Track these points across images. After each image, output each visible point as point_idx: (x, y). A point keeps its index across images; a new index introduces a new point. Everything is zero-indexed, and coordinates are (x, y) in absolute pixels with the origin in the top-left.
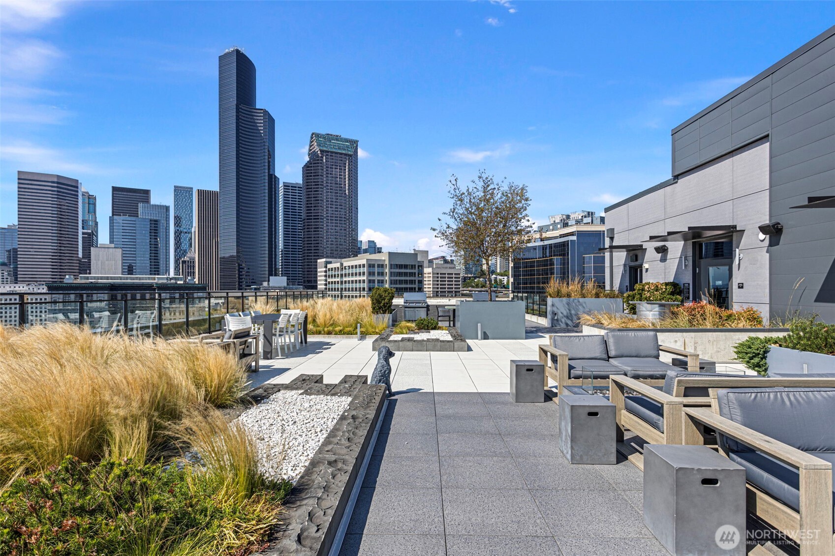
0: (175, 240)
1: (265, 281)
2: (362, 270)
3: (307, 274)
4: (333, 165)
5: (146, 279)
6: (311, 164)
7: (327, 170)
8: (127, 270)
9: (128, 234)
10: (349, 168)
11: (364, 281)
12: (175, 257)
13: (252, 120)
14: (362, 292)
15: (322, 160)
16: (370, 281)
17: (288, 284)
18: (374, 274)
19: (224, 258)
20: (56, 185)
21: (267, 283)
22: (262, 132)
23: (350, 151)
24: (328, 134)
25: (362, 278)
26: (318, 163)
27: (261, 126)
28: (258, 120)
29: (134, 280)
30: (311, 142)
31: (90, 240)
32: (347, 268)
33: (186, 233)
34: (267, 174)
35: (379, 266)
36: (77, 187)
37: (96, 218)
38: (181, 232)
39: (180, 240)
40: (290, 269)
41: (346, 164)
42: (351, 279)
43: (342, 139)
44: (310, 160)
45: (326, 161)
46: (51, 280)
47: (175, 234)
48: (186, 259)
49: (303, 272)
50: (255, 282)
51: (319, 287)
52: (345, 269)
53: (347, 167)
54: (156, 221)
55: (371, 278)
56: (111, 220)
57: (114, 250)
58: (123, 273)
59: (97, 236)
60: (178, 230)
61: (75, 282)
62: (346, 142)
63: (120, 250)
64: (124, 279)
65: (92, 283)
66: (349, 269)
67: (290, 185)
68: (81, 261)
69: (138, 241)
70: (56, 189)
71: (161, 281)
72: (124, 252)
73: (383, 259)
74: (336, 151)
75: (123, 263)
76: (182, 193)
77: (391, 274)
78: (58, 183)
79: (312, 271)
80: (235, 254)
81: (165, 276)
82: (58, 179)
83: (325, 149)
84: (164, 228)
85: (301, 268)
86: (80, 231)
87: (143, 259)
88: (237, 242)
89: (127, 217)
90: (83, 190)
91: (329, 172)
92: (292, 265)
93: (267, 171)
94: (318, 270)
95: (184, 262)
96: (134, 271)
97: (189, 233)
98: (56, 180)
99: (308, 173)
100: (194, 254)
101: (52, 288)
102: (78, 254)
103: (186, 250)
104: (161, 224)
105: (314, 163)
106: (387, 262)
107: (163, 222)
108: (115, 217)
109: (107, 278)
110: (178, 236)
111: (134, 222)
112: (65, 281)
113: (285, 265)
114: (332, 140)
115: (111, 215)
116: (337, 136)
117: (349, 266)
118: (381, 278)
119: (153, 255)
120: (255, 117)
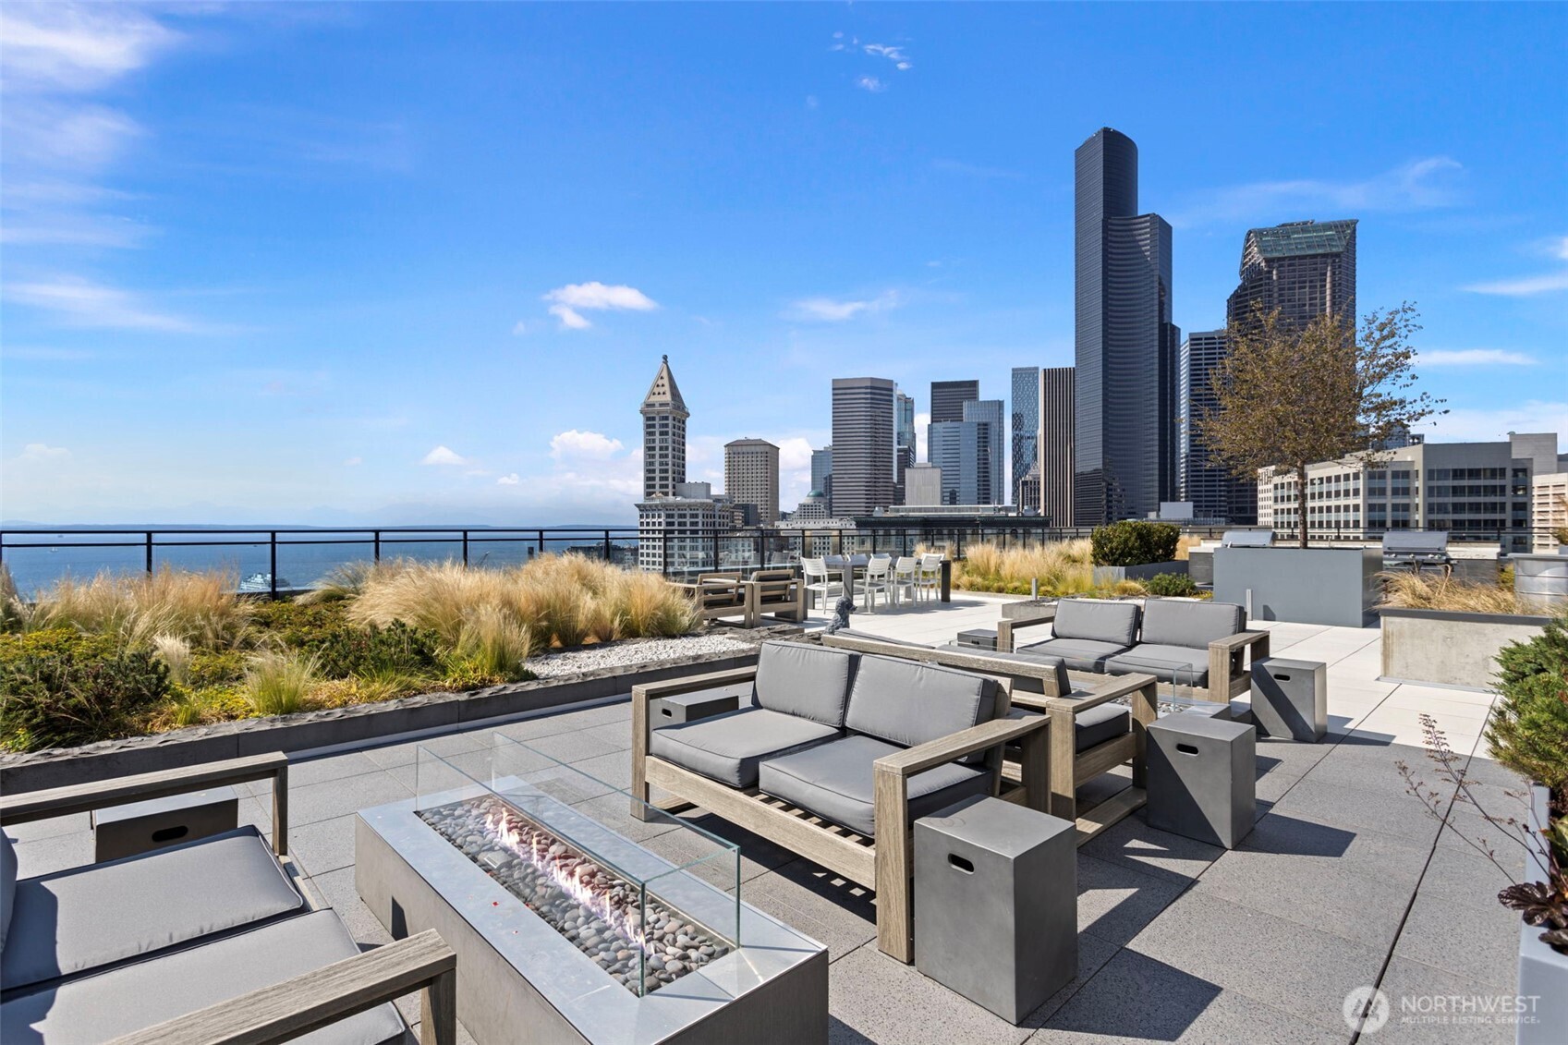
0: (1013, 450)
1: (1153, 510)
2: (1351, 485)
3: (1237, 497)
4: (1294, 283)
5: (967, 510)
6: (1246, 289)
7: (1281, 295)
8: (948, 498)
9: (949, 447)
10: (1333, 281)
11: (1356, 508)
12: (1013, 477)
13: (1131, 239)
14: (1342, 530)
15: (1270, 278)
16: (1371, 508)
17: (1195, 516)
18: (1382, 492)
19: (1082, 474)
20: (869, 391)
21: (1155, 513)
22: (1148, 253)
23: (1336, 246)
24: (1283, 225)
25: (1351, 501)
26: (1261, 285)
27: (1145, 245)
28: (1140, 235)
29: (951, 511)
30: (1247, 249)
31: (907, 458)
32: (1317, 482)
33: (1029, 438)
34: (1156, 325)
35: (1395, 475)
36: (892, 390)
37: (913, 428)
38: (1022, 437)
39: (1020, 450)
40: (1203, 489)
41: (1325, 274)
42: (1325, 503)
43: (1317, 226)
44: (1244, 283)
45: (1279, 278)
46: (864, 513)
47: (1013, 441)
48: (1028, 478)
49: (1228, 492)
50: (1135, 513)
51: (1260, 519)
52: (1312, 484)
53: (1328, 280)
54: (986, 424)
55: (1377, 501)
56: (930, 428)
57: (931, 470)
58: (943, 501)
59: (914, 453)
60: (1017, 435)
61: (884, 515)
62: (1325, 231)
63: (939, 470)
64: (943, 510)
65: (902, 516)
66: (1322, 483)
67: (1203, 337)
68: (895, 488)
69: (962, 455)
70: (869, 396)
71: (986, 514)
72: (945, 473)
73: (1409, 459)
74: (1303, 253)
75: (942, 488)
76: (1022, 378)
77: (1430, 491)
78: (872, 388)
79: (1246, 491)
80: (1100, 467)
81: (992, 506)
82: (872, 383)
83: (1276, 255)
84: (997, 433)
85: (1225, 486)
86: (896, 447)
87: (969, 482)
88: (1104, 446)
89: (949, 424)
90: (898, 393)
91: (1286, 298)
92: (1206, 481)
93: (1156, 319)
94: (1260, 488)
95: (1025, 483)
96: (958, 498)
97: (1033, 438)
98: (869, 384)
99: (1240, 308)
100: (1039, 470)
101: (861, 524)
102: (892, 478)
103: (1029, 464)
104: (993, 429)
105: (1252, 288)
106: (1419, 466)
107: (995, 425)
108: (935, 425)
109: (920, 510)
110: (1017, 444)
111: (958, 430)
112: (875, 515)
113: (1192, 481)
114: (1294, 233)
115: (930, 423)
116: (1305, 223)
117: (1321, 479)
118: (1401, 500)
119: (982, 475)
120: (1135, 232)
